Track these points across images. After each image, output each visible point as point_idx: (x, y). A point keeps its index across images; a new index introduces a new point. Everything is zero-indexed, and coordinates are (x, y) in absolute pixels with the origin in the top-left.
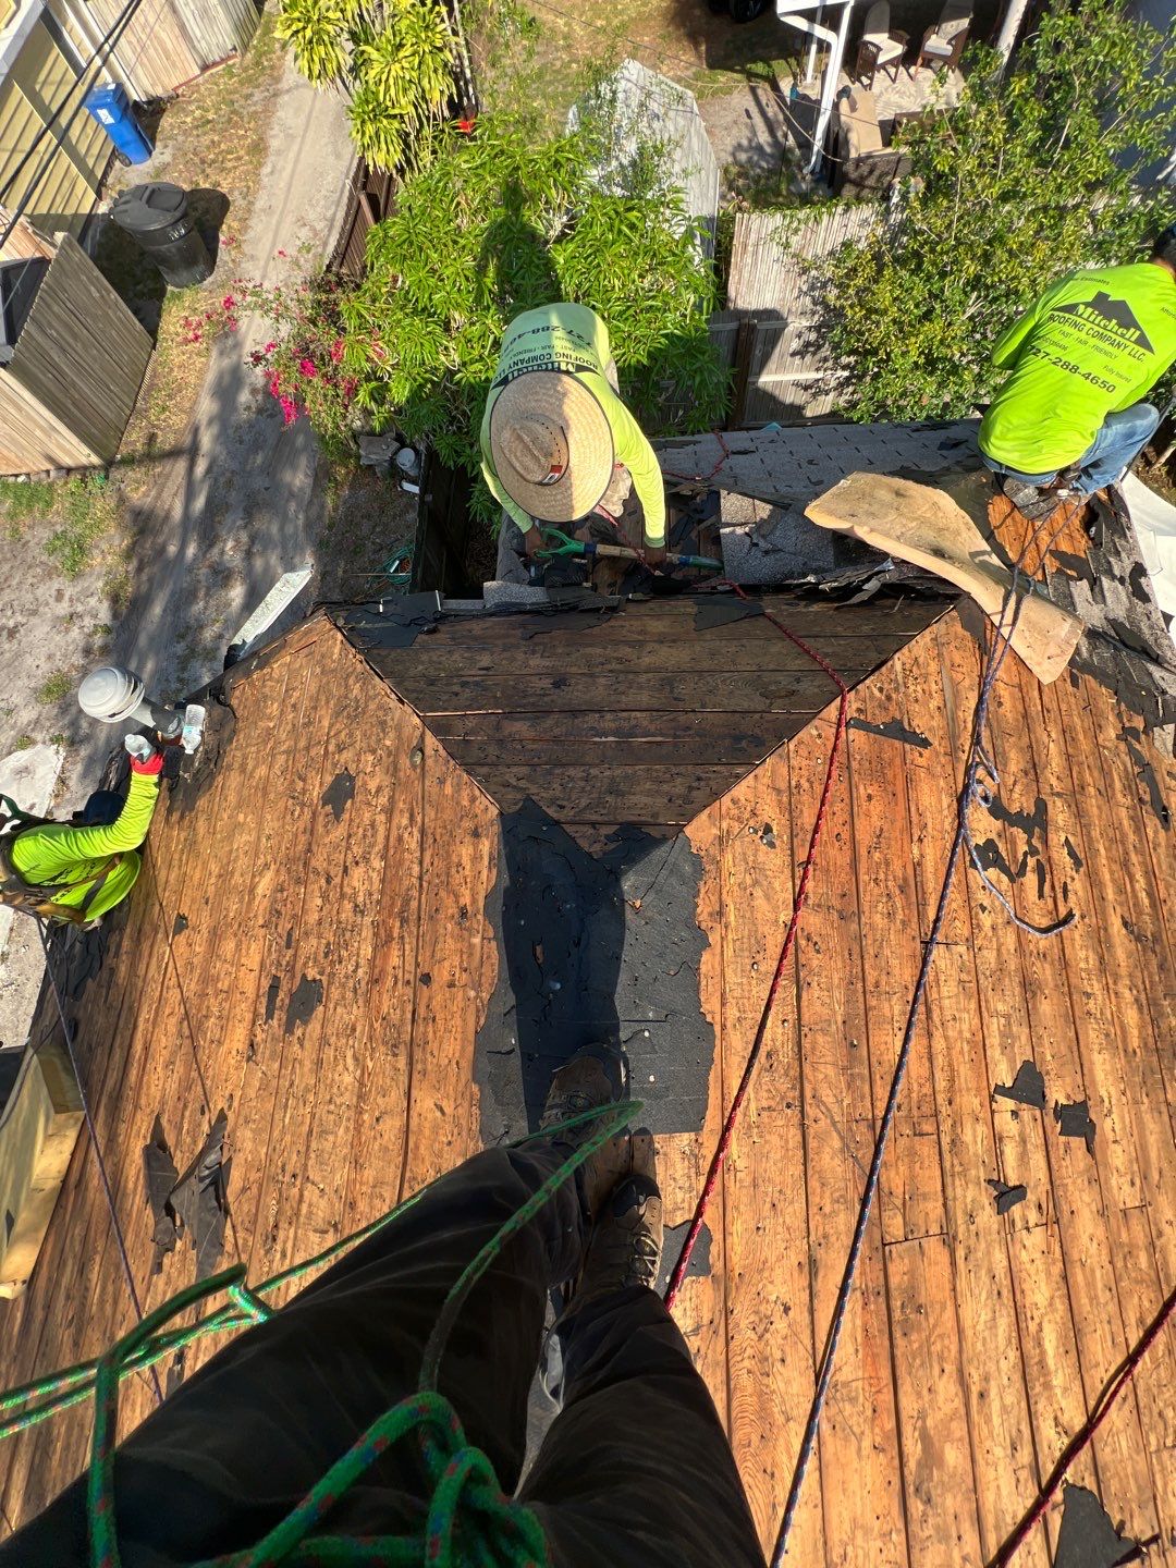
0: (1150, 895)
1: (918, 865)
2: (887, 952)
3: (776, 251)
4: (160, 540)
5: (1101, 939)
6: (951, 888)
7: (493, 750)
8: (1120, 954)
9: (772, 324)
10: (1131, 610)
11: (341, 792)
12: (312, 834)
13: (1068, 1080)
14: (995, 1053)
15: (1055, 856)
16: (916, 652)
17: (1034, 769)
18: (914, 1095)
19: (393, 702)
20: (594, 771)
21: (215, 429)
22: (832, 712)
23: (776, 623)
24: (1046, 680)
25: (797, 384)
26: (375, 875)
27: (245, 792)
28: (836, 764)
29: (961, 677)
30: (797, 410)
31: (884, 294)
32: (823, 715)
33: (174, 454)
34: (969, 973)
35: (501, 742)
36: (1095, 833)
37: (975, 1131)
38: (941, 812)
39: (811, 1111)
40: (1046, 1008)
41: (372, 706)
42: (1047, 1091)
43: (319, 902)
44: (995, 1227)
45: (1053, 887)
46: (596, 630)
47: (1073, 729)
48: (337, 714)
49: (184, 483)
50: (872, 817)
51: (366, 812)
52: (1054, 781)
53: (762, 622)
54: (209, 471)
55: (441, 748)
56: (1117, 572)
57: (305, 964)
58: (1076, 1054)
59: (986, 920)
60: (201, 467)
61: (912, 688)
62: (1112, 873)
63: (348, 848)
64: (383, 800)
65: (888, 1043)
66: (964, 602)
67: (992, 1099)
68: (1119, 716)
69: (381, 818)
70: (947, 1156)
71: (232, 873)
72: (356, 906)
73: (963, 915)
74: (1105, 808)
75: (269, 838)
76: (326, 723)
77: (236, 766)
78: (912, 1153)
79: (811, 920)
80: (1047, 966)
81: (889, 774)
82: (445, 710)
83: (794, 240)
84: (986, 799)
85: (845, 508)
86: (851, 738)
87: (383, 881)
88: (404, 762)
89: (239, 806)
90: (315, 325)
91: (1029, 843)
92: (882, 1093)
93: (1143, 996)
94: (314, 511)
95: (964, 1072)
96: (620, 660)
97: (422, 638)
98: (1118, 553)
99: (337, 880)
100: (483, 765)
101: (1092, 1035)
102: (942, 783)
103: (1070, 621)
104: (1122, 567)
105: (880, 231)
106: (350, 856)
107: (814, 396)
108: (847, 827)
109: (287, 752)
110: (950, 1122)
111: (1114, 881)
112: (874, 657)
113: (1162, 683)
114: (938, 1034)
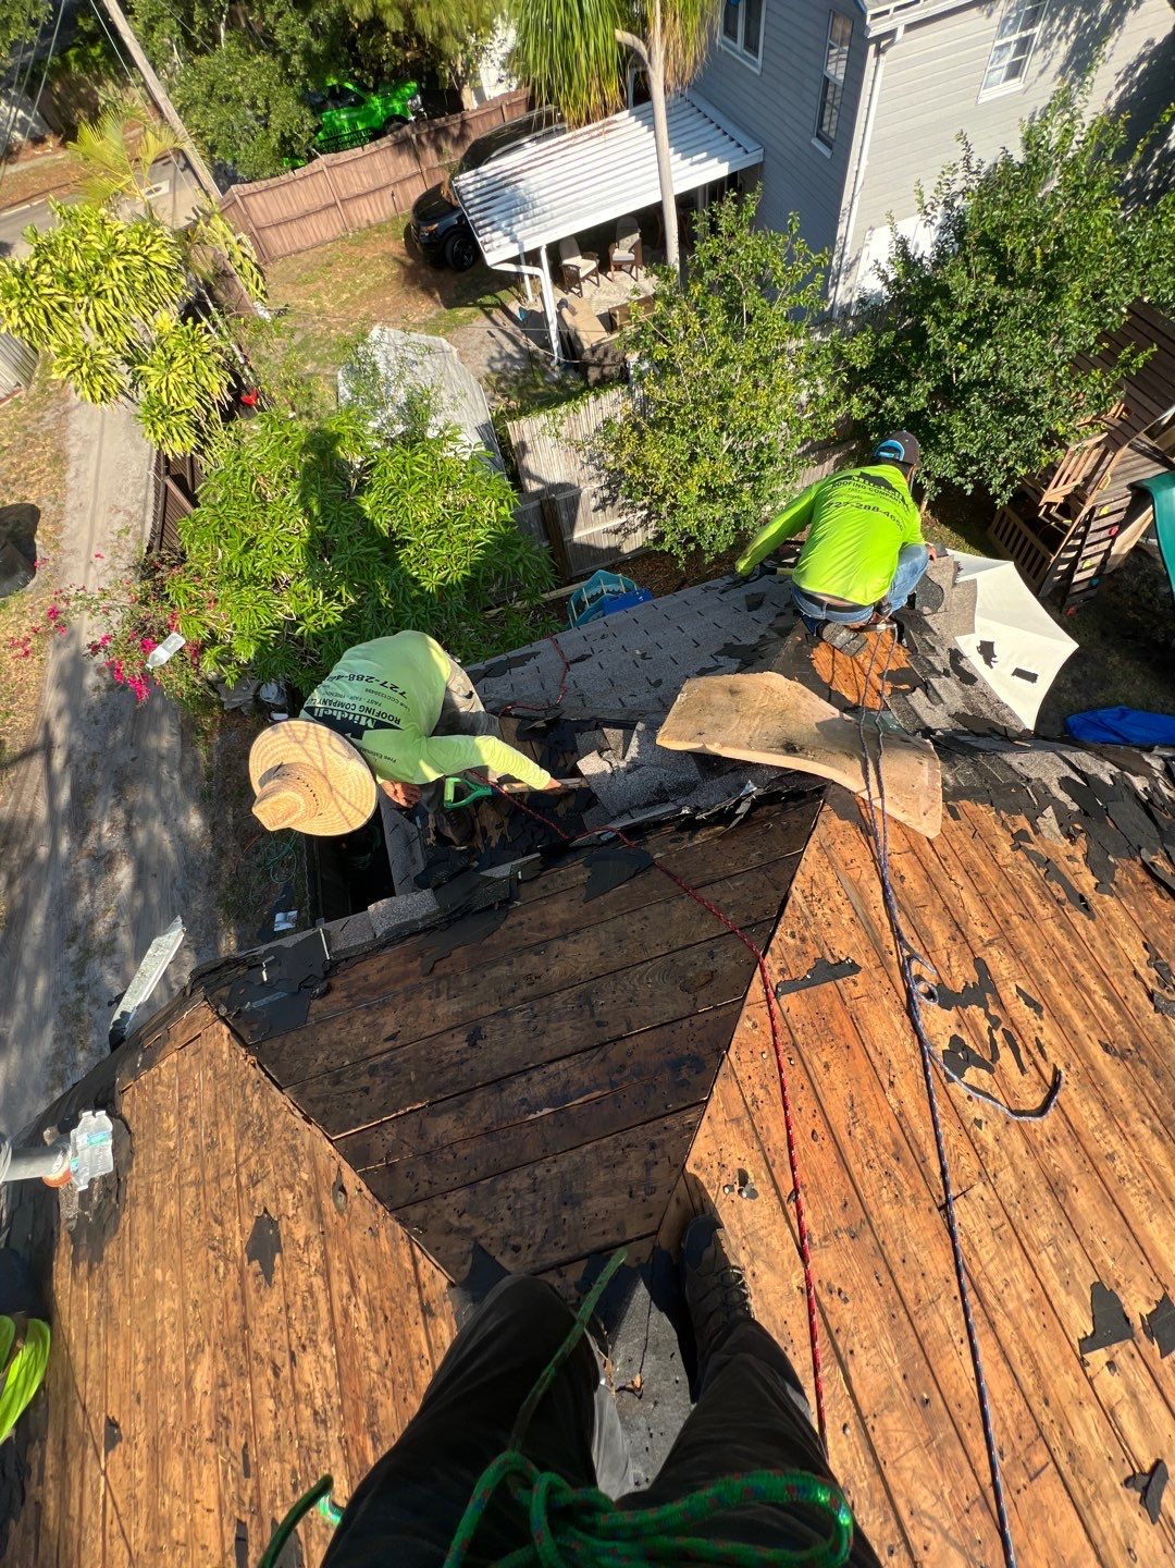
0: (1111, 999)
1: (900, 1116)
2: (912, 1247)
3: (550, 441)
4: (28, 845)
5: (1093, 1081)
6: (941, 1122)
7: (423, 1173)
8: (1116, 1086)
9: (570, 493)
10: (967, 697)
11: (265, 1243)
12: (244, 1303)
13: (1138, 1278)
14: (1061, 1298)
15: (1014, 1013)
16: (809, 873)
17: (959, 929)
18: (1009, 1423)
19: (300, 1123)
20: (539, 1172)
21: (66, 719)
22: (756, 990)
23: (669, 874)
24: (932, 835)
25: (607, 531)
26: (328, 1366)
27: (158, 1239)
28: (781, 1048)
29: (857, 871)
30: (616, 550)
31: (652, 456)
32: (749, 999)
33: (27, 754)
34: (997, 1215)
35: (428, 1156)
36: (1038, 965)
37: (1084, 1421)
38: (897, 1037)
39: (914, 1538)
40: (1083, 1201)
41: (277, 1126)
42: (1126, 1308)
43: (270, 1404)
44: (1158, 1545)
45: (1028, 1052)
46: (496, 939)
47: (972, 864)
48: (241, 1134)
49: (44, 781)
50: (837, 1086)
51: (299, 1270)
52: (980, 931)
53: (656, 875)
54: (68, 759)
55: (364, 1187)
56: (940, 669)
57: (272, 1502)
58: (1132, 1240)
59: (986, 1135)
60: (59, 760)
61: (820, 912)
62: (1070, 998)
63: (290, 1325)
64: (315, 1256)
65: (956, 1368)
66: (831, 791)
67: (1083, 1363)
68: (1004, 824)
69: (318, 1282)
70: (1073, 1483)
71: (162, 1356)
72: (316, 1413)
73: (965, 1147)
74: (1034, 931)
75: (195, 1306)
76: (232, 1146)
77: (141, 1200)
78: (1038, 1508)
79: (825, 1262)
80: (1062, 1150)
81: (835, 1025)
82: (359, 1122)
83: (562, 429)
84: (930, 995)
85: (691, 728)
86: (785, 1008)
87: (339, 1376)
88: (328, 1203)
89: (153, 1258)
90: (148, 605)
91: (988, 1015)
92: (977, 1446)
93: (1157, 1122)
94: (188, 768)
95: (1043, 1347)
96: (531, 979)
97: (317, 1004)
98: (933, 649)
99: (286, 1372)
100: (414, 1203)
101: (1134, 1201)
102: (886, 1002)
103: (926, 762)
104: (941, 661)
105: (630, 406)
106: (294, 1336)
107: (625, 535)
108: (818, 1116)
109: (197, 1183)
110: (1057, 1429)
111: (1075, 1006)
112: (774, 896)
113: (1023, 770)
114: (999, 1317)
